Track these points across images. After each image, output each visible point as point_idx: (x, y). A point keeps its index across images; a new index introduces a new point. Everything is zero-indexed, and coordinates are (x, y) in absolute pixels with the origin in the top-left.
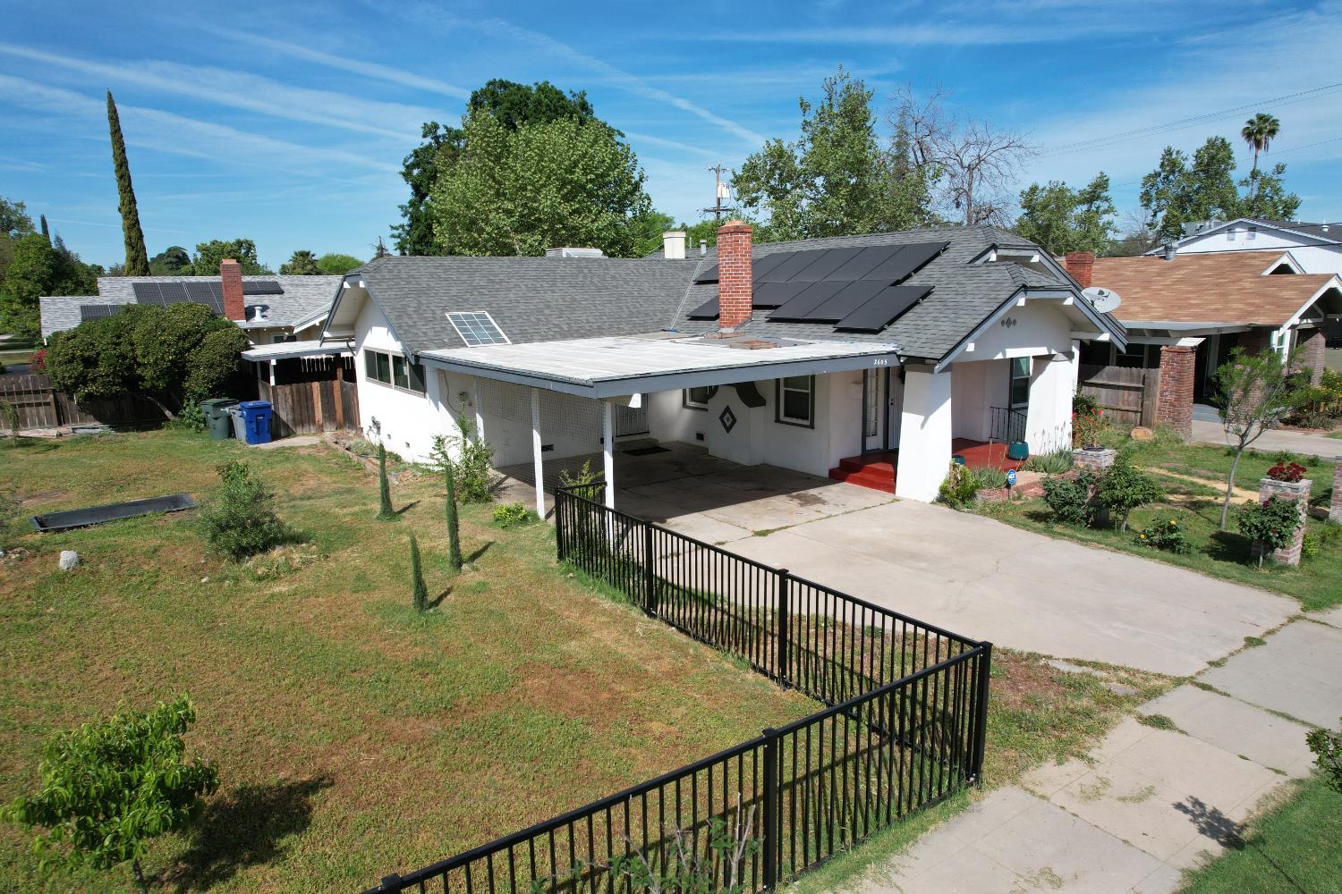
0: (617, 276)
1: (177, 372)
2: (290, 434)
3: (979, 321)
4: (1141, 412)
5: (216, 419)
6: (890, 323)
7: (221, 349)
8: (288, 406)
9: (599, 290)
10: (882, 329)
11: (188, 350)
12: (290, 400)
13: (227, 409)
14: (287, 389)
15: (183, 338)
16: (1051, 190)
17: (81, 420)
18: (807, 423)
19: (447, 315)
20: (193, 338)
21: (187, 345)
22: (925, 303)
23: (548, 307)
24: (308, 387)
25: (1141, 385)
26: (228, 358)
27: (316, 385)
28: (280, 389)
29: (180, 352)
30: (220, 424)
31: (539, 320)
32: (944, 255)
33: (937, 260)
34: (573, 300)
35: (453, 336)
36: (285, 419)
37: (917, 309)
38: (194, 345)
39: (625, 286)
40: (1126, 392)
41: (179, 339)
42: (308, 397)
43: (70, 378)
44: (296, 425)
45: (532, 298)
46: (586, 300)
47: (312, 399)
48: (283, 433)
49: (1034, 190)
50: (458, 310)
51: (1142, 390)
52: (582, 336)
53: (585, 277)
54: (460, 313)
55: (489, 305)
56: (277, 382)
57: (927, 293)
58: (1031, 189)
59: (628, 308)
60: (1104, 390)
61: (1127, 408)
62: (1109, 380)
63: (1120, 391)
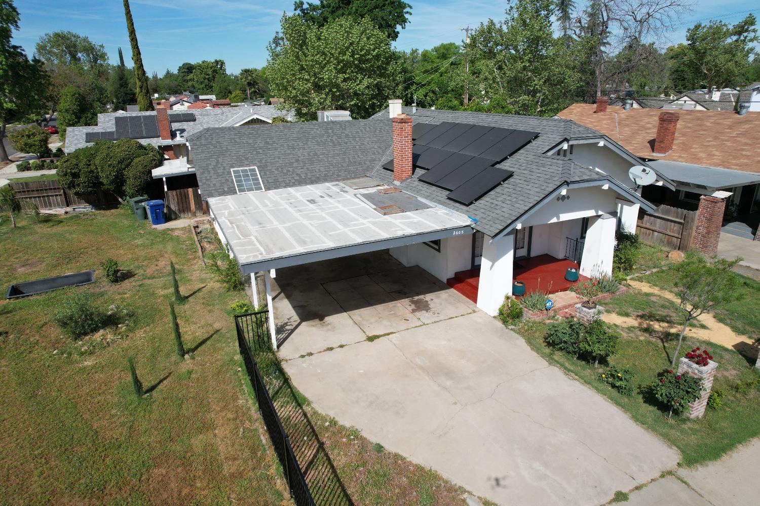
0: (350, 134)
1: (119, 180)
2: (177, 218)
3: (526, 208)
4: (681, 239)
5: (137, 209)
6: (476, 200)
7: (140, 168)
8: (176, 203)
9: (334, 145)
10: (471, 203)
11: (124, 169)
12: (176, 199)
13: (143, 204)
14: (174, 192)
15: (121, 162)
16: (711, 27)
17: (79, 203)
18: (437, 247)
19: (232, 170)
20: (126, 162)
21: (123, 166)
22: (505, 185)
23: (297, 161)
24: (186, 191)
25: (682, 221)
26: (145, 174)
27: (190, 190)
28: (170, 193)
29: (120, 170)
30: (140, 212)
31: (288, 171)
32: (534, 142)
33: (528, 146)
34: (316, 154)
35: (231, 186)
36: (174, 209)
37: (498, 189)
38: (127, 166)
39: (353, 142)
40: (673, 224)
41: (119, 163)
42: (186, 197)
43: (66, 184)
44: (180, 212)
45: (289, 154)
46: (323, 154)
47: (189, 198)
48: (173, 217)
49: (697, 27)
50: (240, 166)
51: (684, 225)
52: (312, 182)
53: (328, 136)
54: (240, 169)
55: (260, 161)
56: (168, 189)
57: (511, 175)
58: (696, 27)
59: (349, 159)
60: (658, 220)
61: (672, 234)
62: (663, 214)
63: (669, 223)
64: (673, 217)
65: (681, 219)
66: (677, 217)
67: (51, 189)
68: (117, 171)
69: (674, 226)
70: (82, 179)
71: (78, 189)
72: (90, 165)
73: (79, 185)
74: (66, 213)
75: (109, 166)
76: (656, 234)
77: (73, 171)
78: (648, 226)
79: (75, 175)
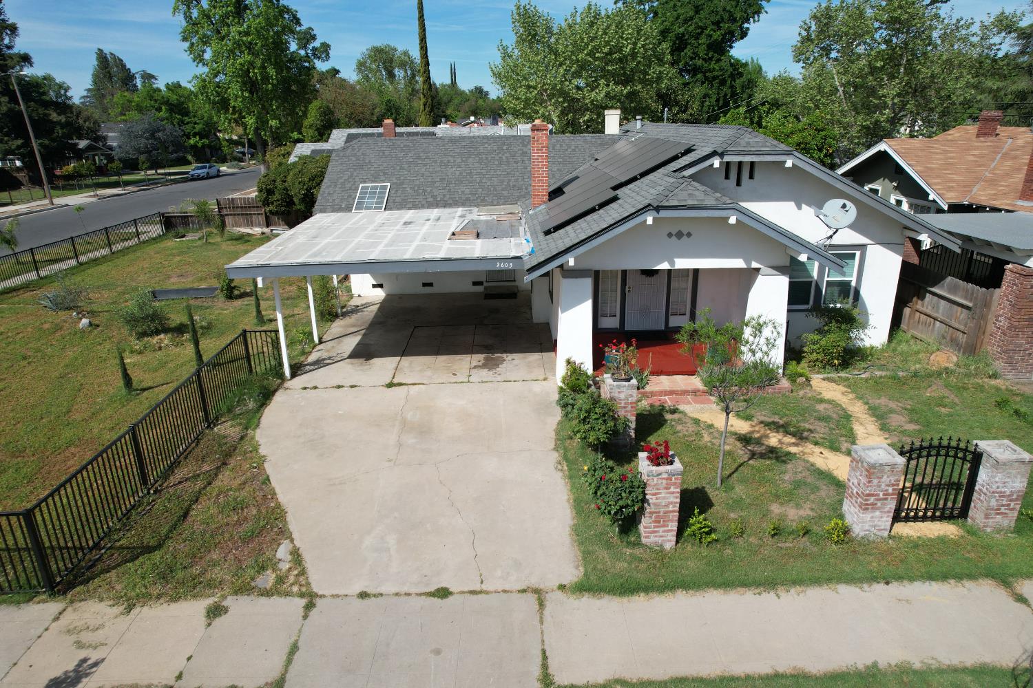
4: (967, 334)
9: (500, 164)
10: (549, 231)
17: (279, 224)
19: (361, 185)
23: (442, 180)
25: (970, 304)
31: (425, 191)
34: (470, 174)
35: (351, 203)
40: (960, 309)
45: (438, 172)
46: (480, 174)
50: (372, 182)
52: (445, 206)
54: (371, 185)
55: (398, 178)
57: (614, 198)
59: (509, 181)
60: (943, 302)
61: (956, 325)
62: (949, 292)
63: (955, 307)
64: (962, 298)
65: (971, 301)
66: (966, 298)
67: (254, 207)
68: (307, 189)
69: (961, 313)
70: (277, 196)
71: (271, 208)
72: (285, 182)
73: (272, 203)
74: (263, 233)
75: (299, 183)
76: (938, 324)
77: (268, 187)
78: (929, 311)
79: (270, 192)
